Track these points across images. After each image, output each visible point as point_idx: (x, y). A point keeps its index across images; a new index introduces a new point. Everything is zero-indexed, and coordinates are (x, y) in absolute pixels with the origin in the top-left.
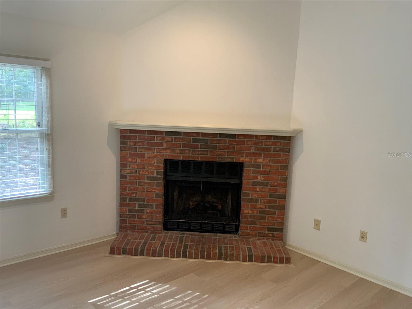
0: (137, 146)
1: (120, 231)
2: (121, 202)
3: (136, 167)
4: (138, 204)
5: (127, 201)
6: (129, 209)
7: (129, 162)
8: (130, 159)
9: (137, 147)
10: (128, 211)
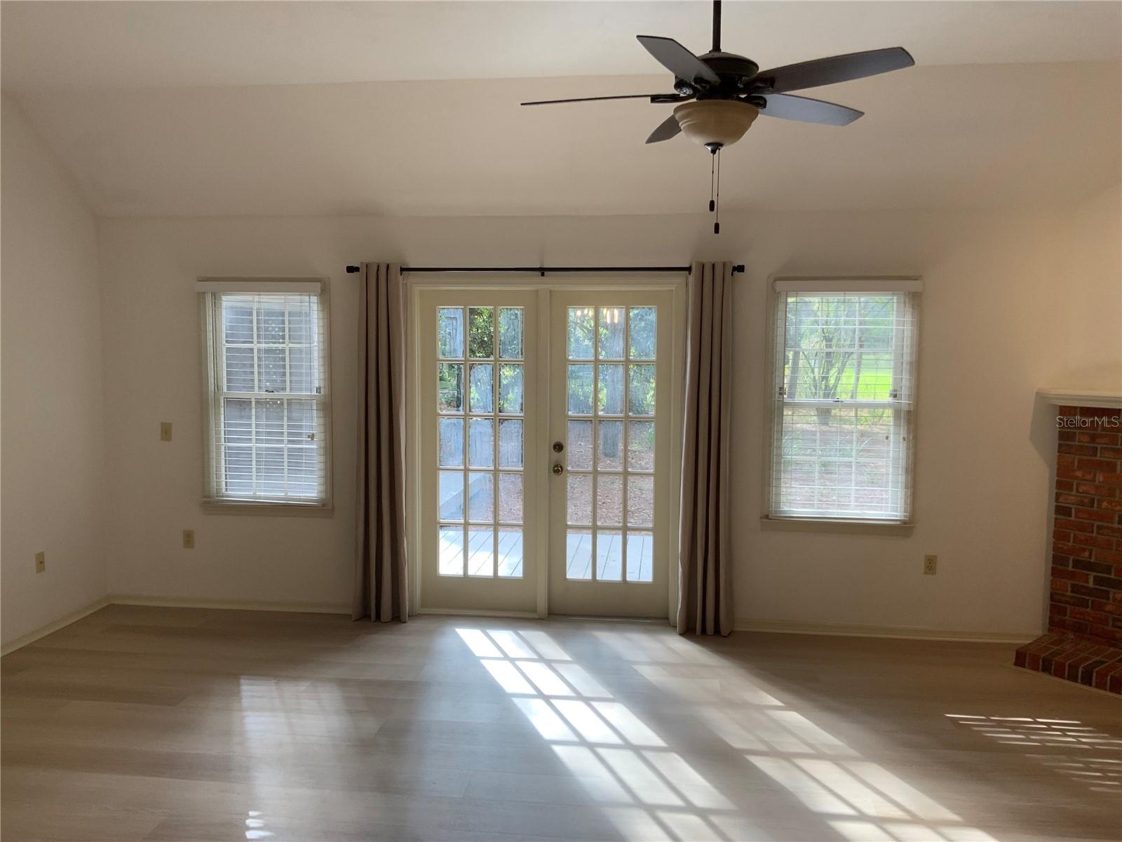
0: (1099, 444)
1: (1050, 630)
2: (1055, 566)
3: (1093, 491)
4: (1095, 577)
5: (1068, 566)
6: (1073, 586)
7: (1077, 478)
8: (1081, 472)
9: (1099, 446)
10: (1070, 589)
